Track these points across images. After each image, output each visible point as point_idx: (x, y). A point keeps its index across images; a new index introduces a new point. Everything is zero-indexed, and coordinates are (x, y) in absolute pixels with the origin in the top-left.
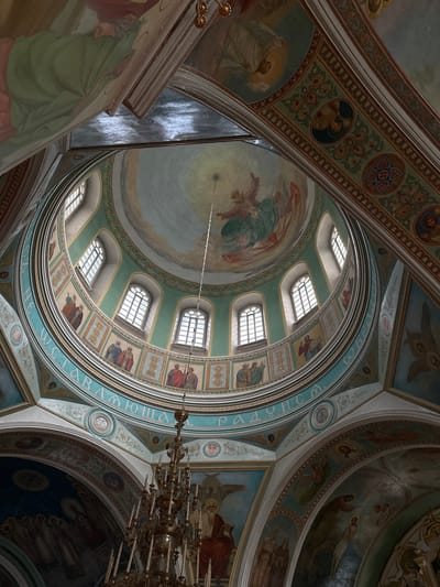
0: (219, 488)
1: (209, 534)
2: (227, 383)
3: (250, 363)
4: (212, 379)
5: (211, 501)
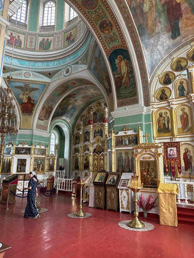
0: (30, 89)
1: (26, 101)
2: (35, 47)
3: (46, 38)
4: (28, 43)
5: (27, 92)
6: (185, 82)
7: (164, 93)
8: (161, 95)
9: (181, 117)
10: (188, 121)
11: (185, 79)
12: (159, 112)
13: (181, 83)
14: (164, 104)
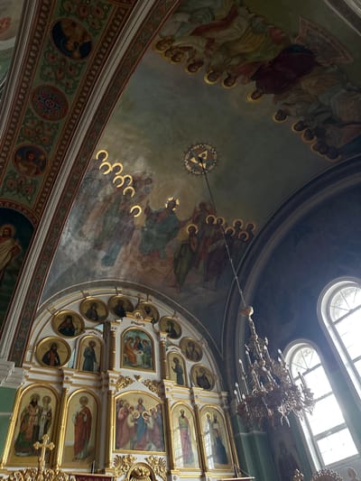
6: (98, 345)
7: (55, 352)
8: (49, 352)
9: (77, 418)
10: (89, 433)
11: (99, 340)
12: (32, 393)
13: (92, 344)
14: (48, 375)
